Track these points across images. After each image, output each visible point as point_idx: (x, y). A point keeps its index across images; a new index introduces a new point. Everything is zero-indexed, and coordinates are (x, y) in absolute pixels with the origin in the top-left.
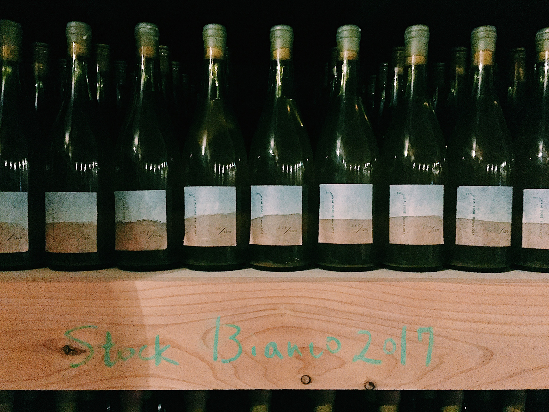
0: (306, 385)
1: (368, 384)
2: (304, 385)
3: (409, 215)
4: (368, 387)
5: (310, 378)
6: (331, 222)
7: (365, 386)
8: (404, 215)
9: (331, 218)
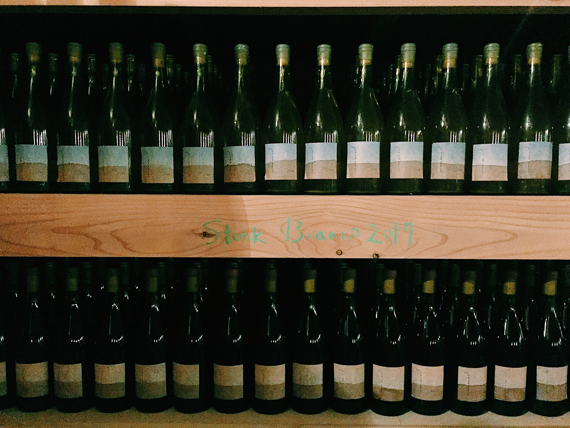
0: (340, 256)
1: (375, 255)
2: (338, 255)
3: (402, 160)
4: (375, 257)
5: (341, 252)
6: (354, 165)
7: (373, 256)
8: (399, 161)
9: (354, 163)
